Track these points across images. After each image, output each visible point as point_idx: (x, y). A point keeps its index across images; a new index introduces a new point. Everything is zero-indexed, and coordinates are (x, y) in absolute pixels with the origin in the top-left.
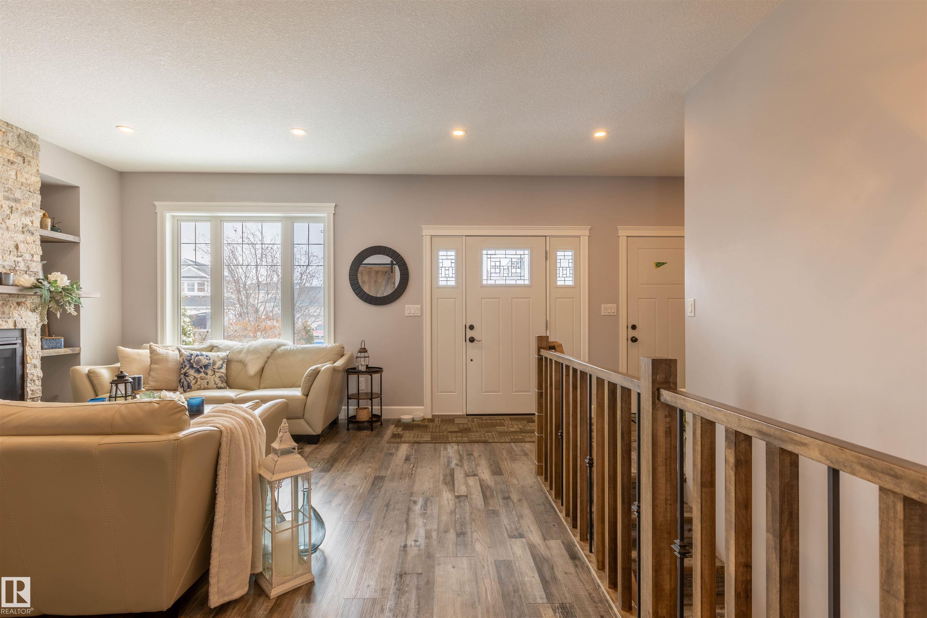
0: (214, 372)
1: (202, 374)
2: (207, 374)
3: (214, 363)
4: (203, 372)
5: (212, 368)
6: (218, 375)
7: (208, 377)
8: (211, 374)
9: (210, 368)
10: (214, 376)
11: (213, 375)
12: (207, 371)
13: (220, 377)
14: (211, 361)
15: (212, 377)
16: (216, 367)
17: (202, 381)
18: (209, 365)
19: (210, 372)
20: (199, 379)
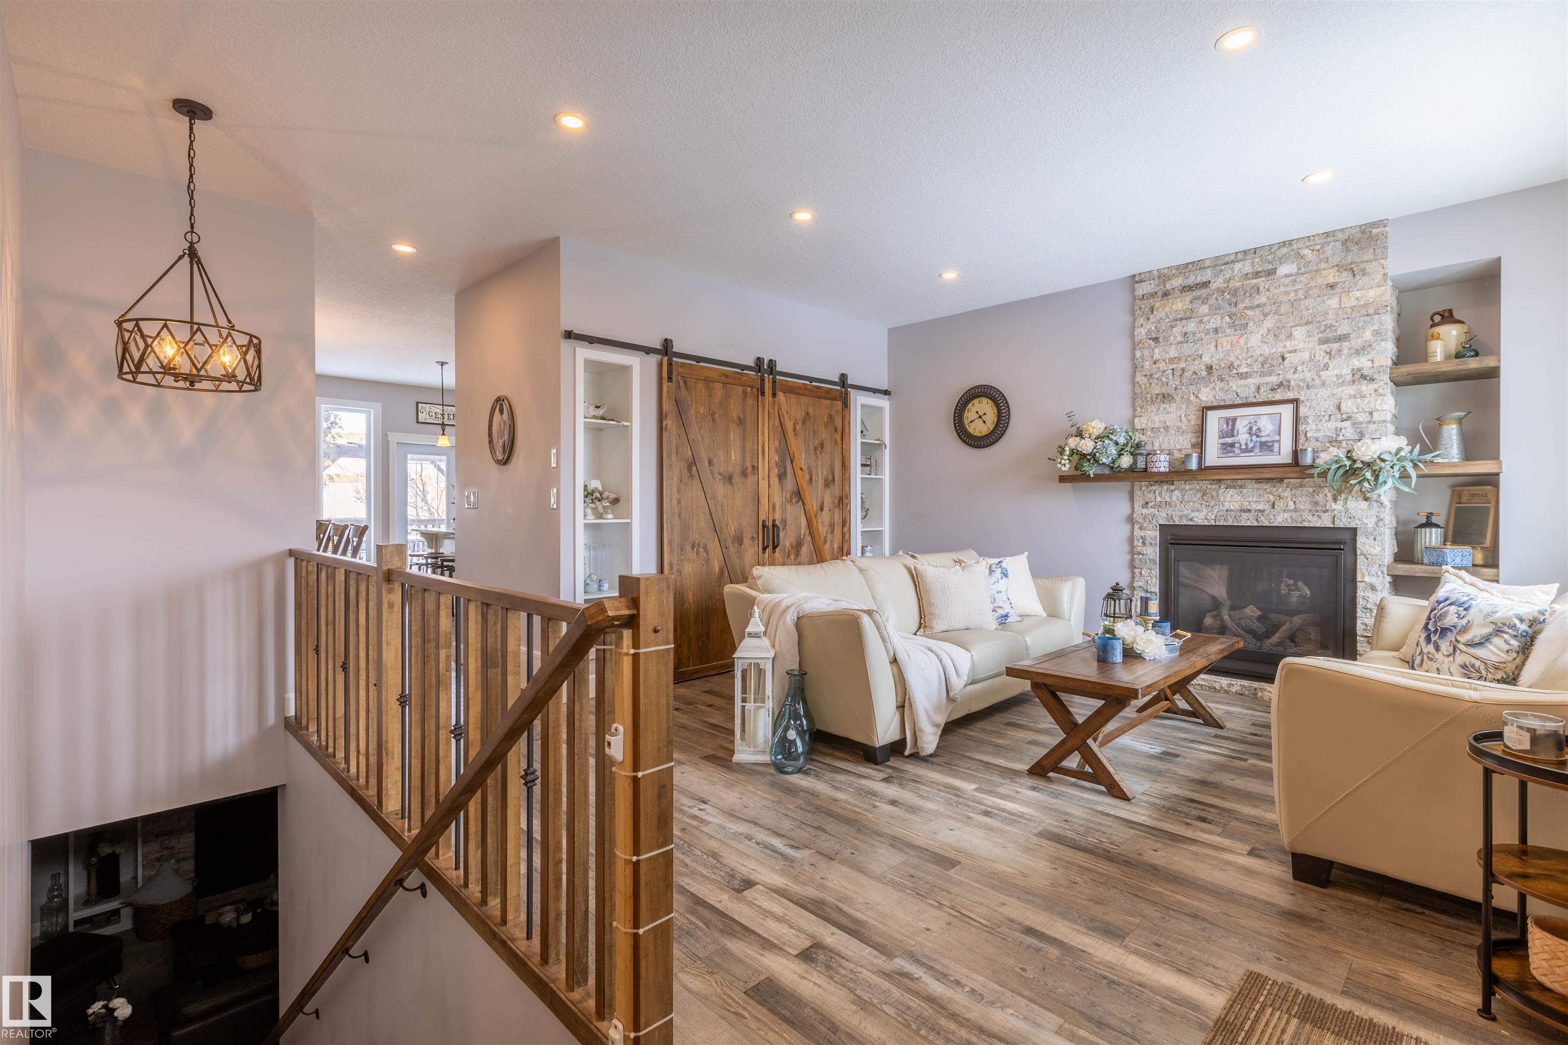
0: (1454, 650)
1: (1431, 648)
2: (1437, 649)
3: (1465, 629)
4: (1435, 642)
5: (1453, 640)
6: (1460, 658)
7: (1439, 656)
8: (1446, 653)
9: (1451, 636)
10: (1451, 658)
11: (1448, 656)
12: (1440, 642)
13: (1464, 666)
14: (1464, 622)
15: (1447, 660)
16: (1463, 638)
17: (1430, 663)
18: (1451, 630)
19: (1445, 646)
20: (1425, 658)
